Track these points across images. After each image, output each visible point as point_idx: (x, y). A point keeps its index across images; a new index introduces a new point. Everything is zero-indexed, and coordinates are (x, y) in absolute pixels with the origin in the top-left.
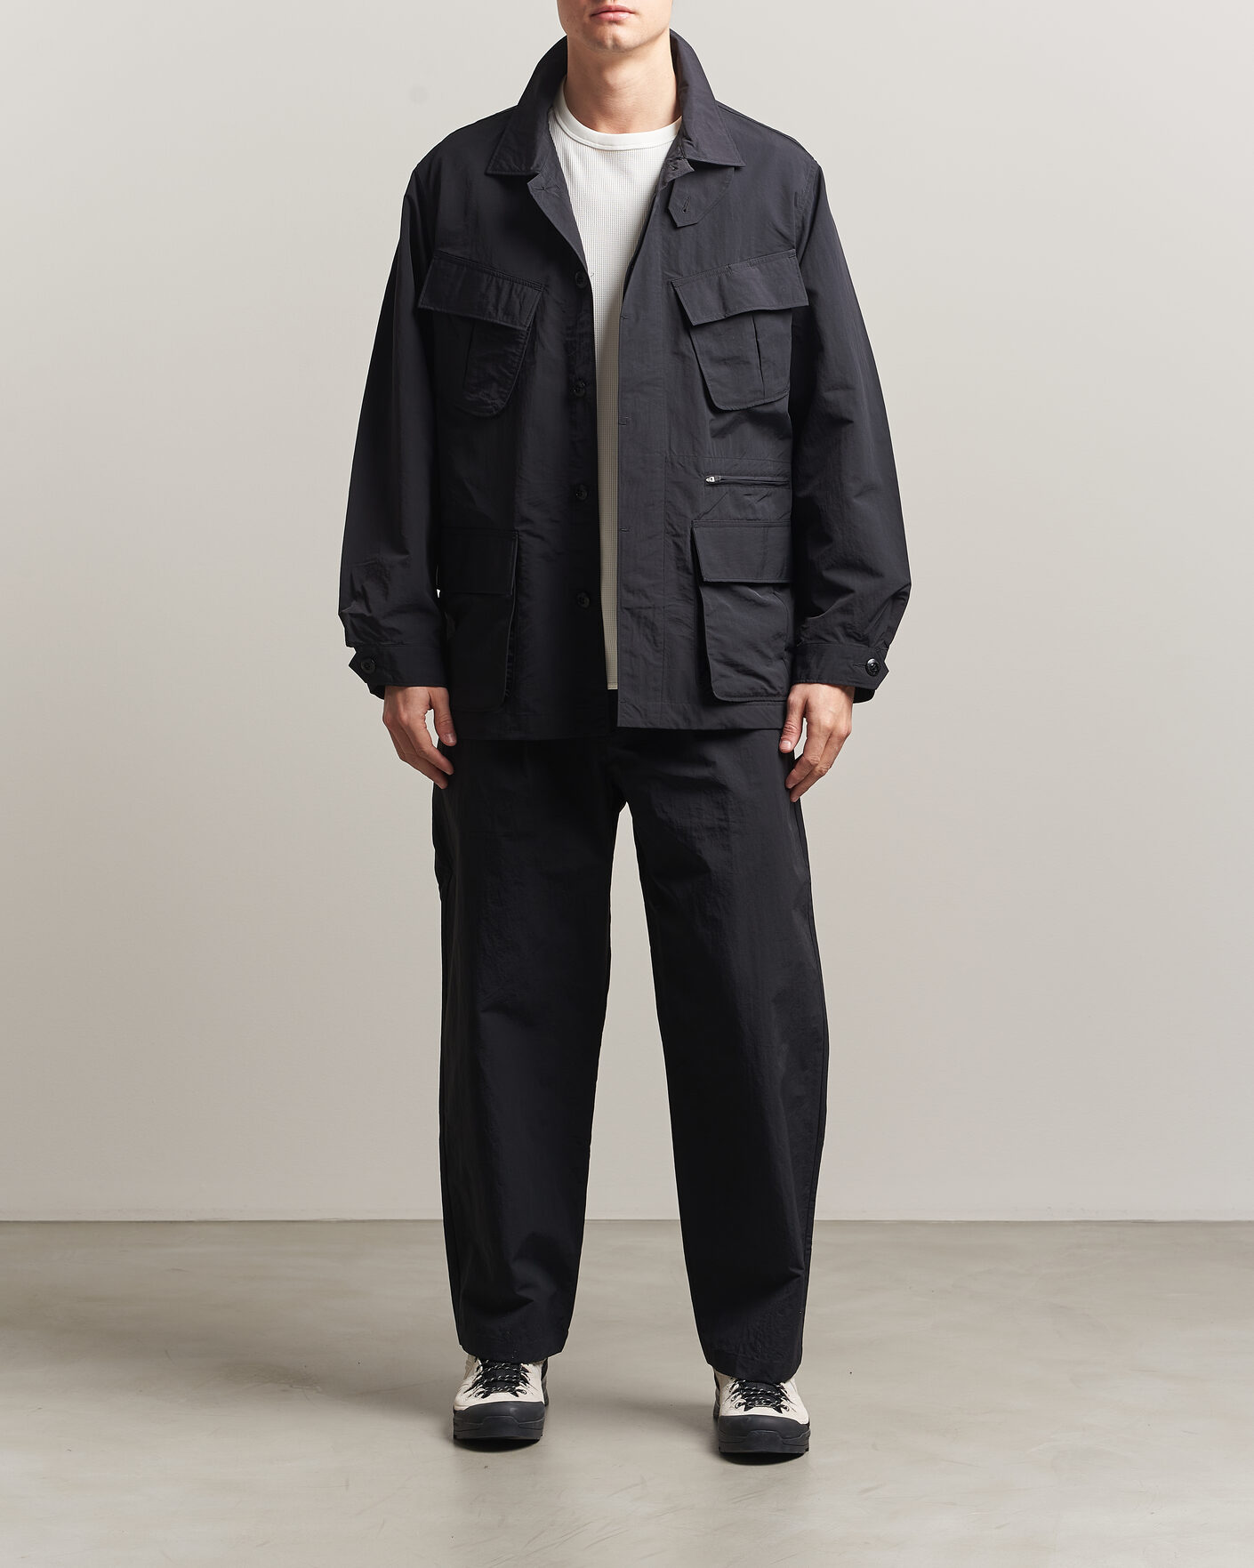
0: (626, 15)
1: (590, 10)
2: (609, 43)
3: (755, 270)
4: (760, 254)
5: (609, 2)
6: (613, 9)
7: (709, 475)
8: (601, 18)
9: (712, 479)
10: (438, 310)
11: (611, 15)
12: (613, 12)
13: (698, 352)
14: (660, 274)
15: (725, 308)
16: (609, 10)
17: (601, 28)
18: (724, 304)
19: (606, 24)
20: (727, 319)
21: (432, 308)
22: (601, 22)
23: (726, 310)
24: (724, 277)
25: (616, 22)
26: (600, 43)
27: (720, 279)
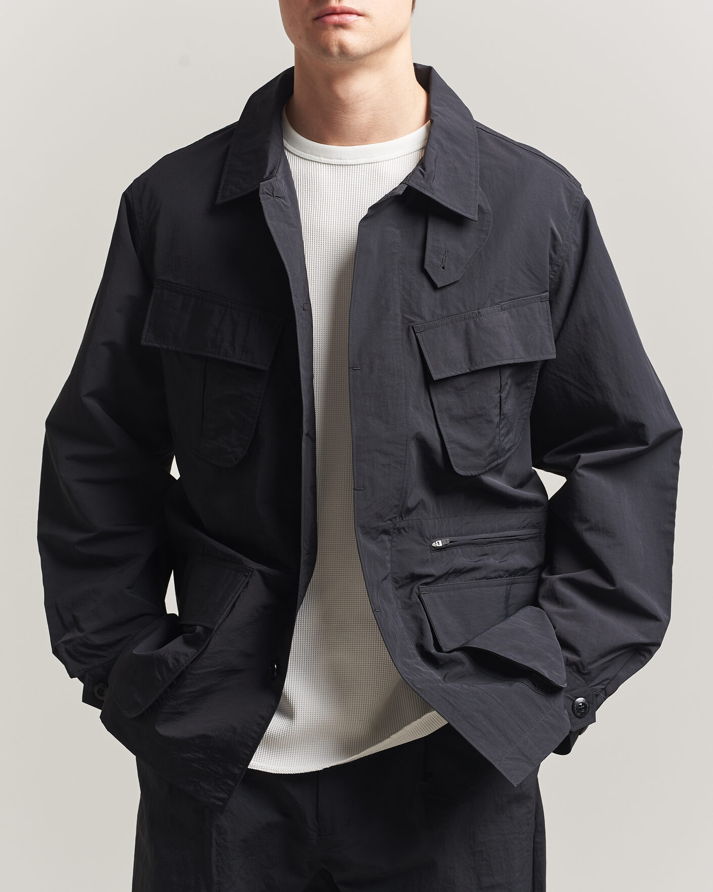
0: (354, 17)
1: (314, 12)
2: (335, 49)
3: (505, 315)
4: (511, 298)
5: (334, 3)
6: (338, 11)
7: (435, 538)
8: (325, 22)
9: (439, 543)
10: (165, 347)
11: (336, 18)
12: (338, 14)
13: (436, 410)
14: (400, 318)
15: (471, 359)
16: (334, 12)
17: (325, 33)
18: (470, 355)
19: (331, 28)
20: (472, 373)
21: (158, 346)
22: (325, 27)
23: (471, 363)
24: (472, 326)
25: (342, 26)
26: (325, 50)
27: (467, 325)
